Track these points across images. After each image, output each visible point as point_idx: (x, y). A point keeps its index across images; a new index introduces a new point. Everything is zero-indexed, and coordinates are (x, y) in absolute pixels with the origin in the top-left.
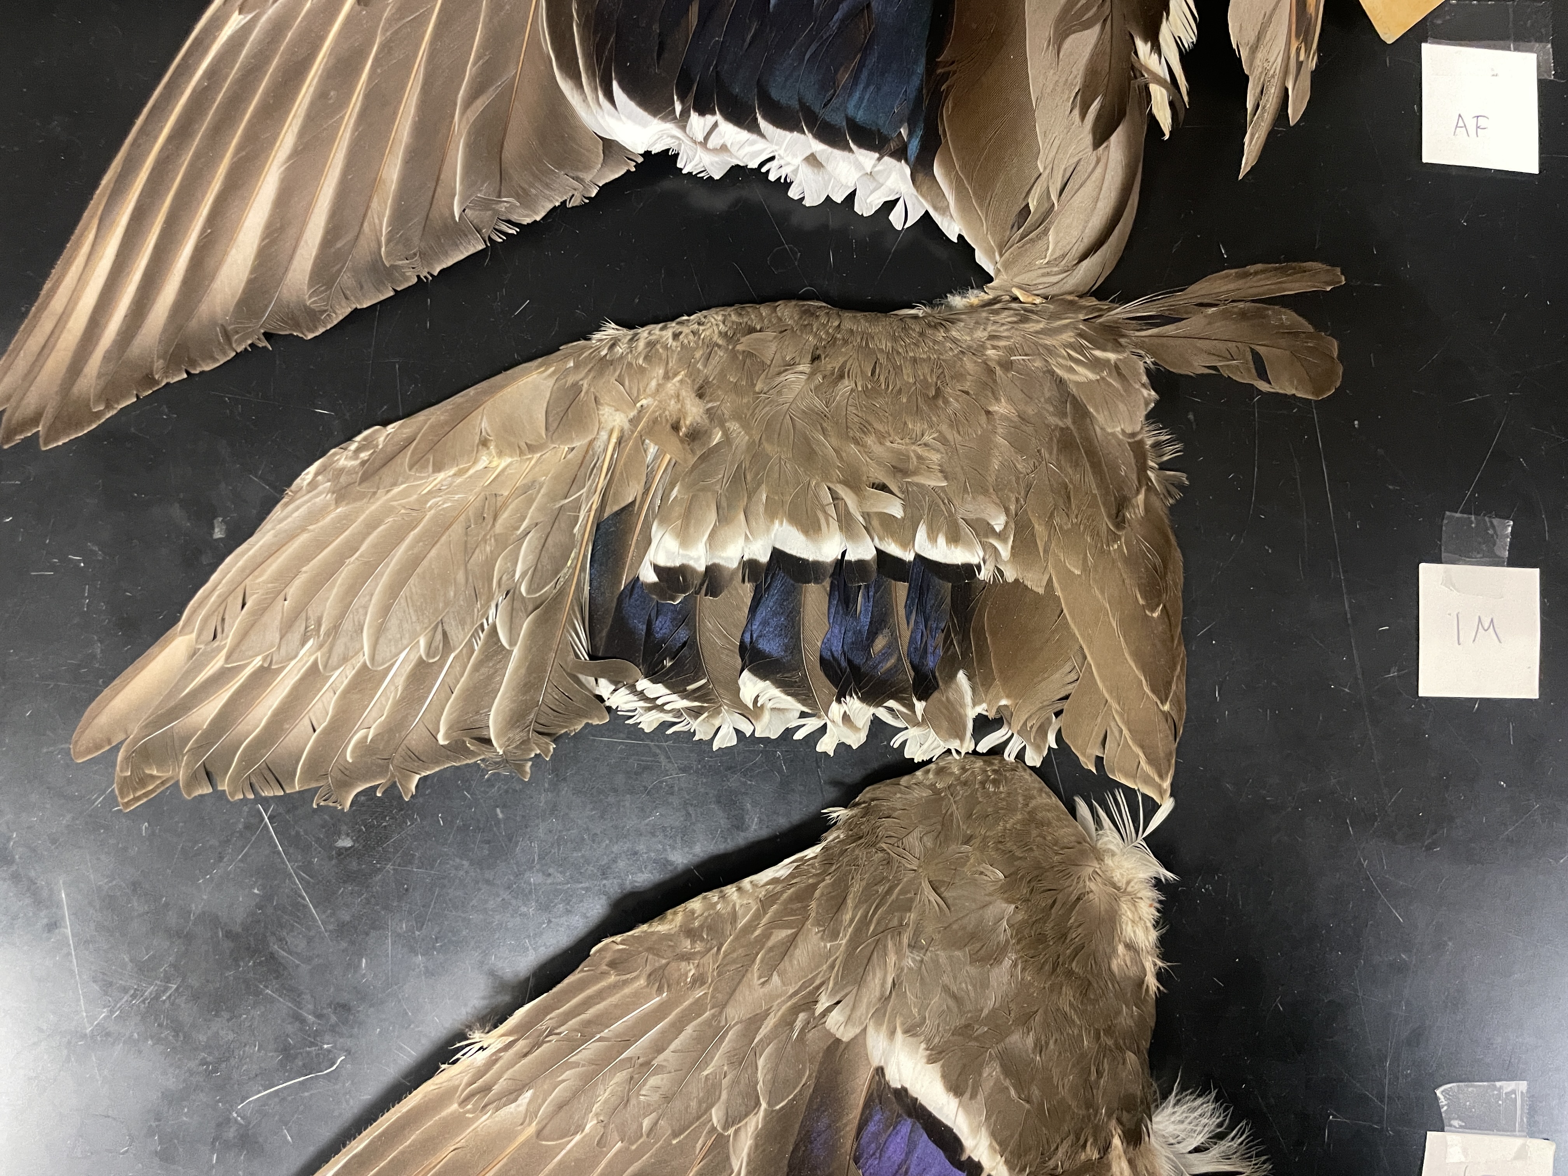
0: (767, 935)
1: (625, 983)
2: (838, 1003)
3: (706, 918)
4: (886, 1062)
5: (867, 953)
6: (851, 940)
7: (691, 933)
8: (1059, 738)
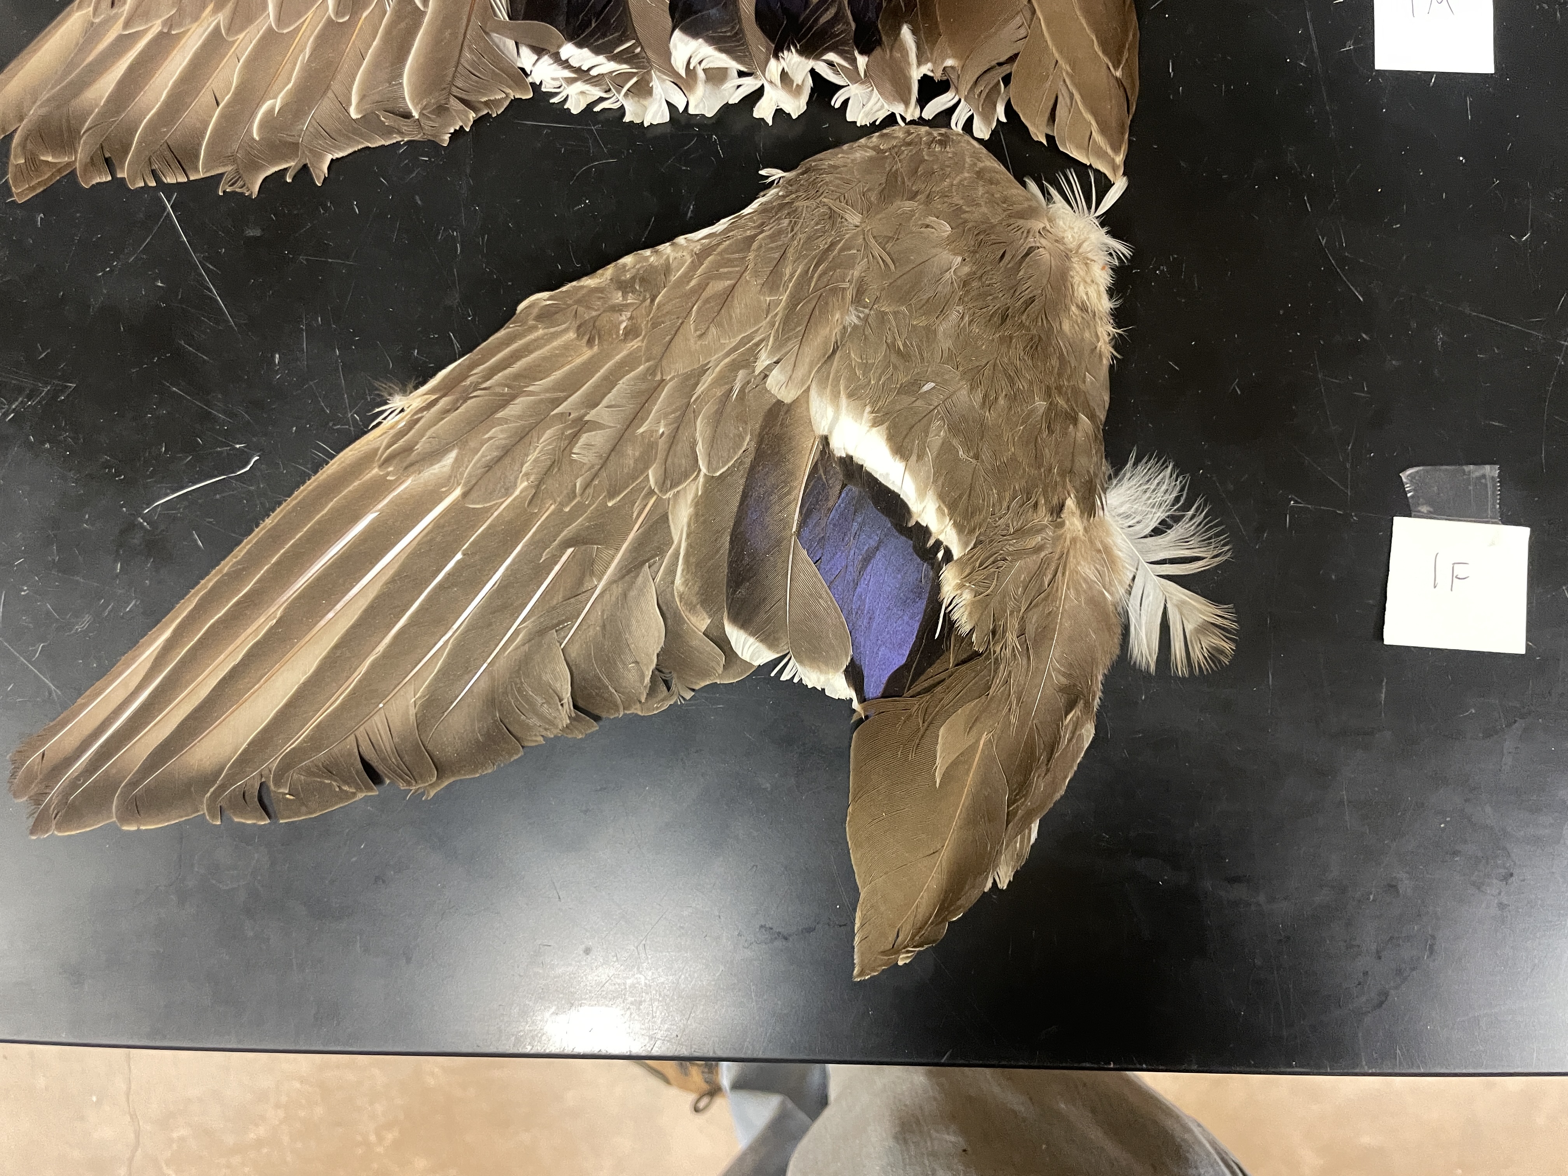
0: (702, 287)
1: (555, 336)
2: (777, 362)
3: (638, 270)
4: (831, 432)
5: (808, 310)
6: (792, 296)
7: (624, 286)
8: (1009, 110)
